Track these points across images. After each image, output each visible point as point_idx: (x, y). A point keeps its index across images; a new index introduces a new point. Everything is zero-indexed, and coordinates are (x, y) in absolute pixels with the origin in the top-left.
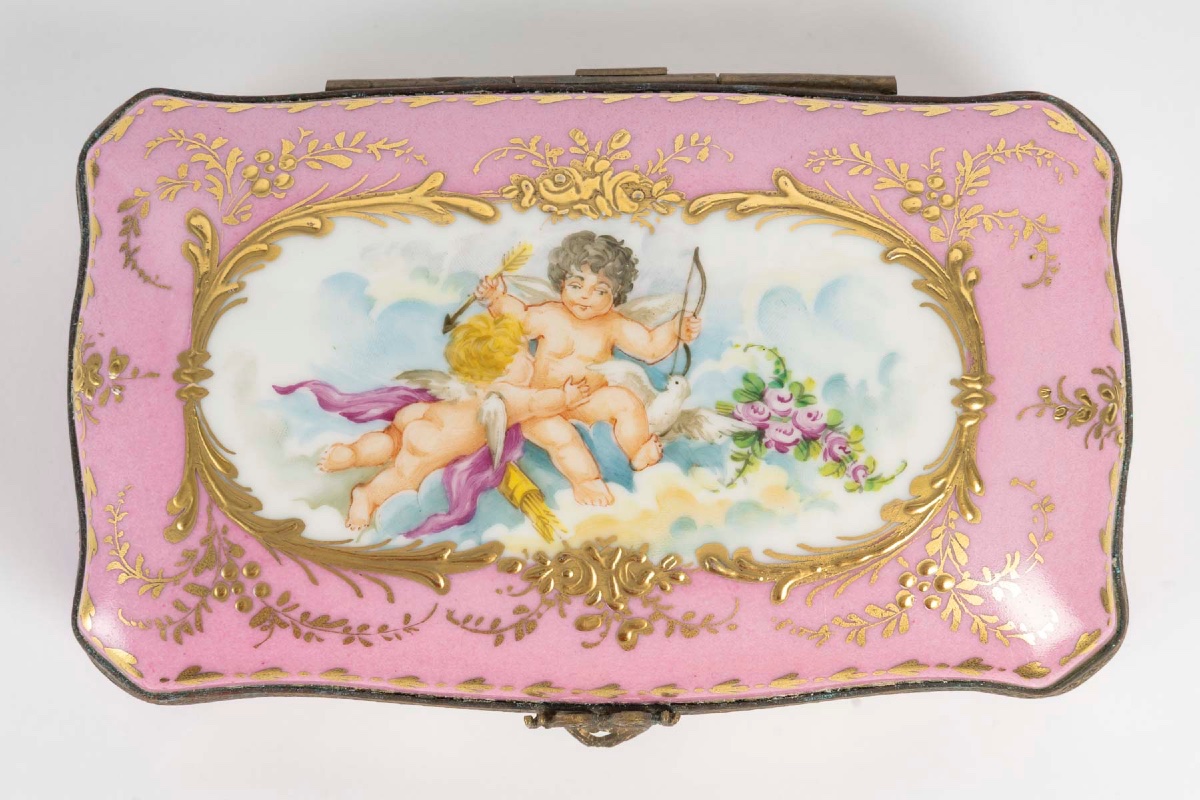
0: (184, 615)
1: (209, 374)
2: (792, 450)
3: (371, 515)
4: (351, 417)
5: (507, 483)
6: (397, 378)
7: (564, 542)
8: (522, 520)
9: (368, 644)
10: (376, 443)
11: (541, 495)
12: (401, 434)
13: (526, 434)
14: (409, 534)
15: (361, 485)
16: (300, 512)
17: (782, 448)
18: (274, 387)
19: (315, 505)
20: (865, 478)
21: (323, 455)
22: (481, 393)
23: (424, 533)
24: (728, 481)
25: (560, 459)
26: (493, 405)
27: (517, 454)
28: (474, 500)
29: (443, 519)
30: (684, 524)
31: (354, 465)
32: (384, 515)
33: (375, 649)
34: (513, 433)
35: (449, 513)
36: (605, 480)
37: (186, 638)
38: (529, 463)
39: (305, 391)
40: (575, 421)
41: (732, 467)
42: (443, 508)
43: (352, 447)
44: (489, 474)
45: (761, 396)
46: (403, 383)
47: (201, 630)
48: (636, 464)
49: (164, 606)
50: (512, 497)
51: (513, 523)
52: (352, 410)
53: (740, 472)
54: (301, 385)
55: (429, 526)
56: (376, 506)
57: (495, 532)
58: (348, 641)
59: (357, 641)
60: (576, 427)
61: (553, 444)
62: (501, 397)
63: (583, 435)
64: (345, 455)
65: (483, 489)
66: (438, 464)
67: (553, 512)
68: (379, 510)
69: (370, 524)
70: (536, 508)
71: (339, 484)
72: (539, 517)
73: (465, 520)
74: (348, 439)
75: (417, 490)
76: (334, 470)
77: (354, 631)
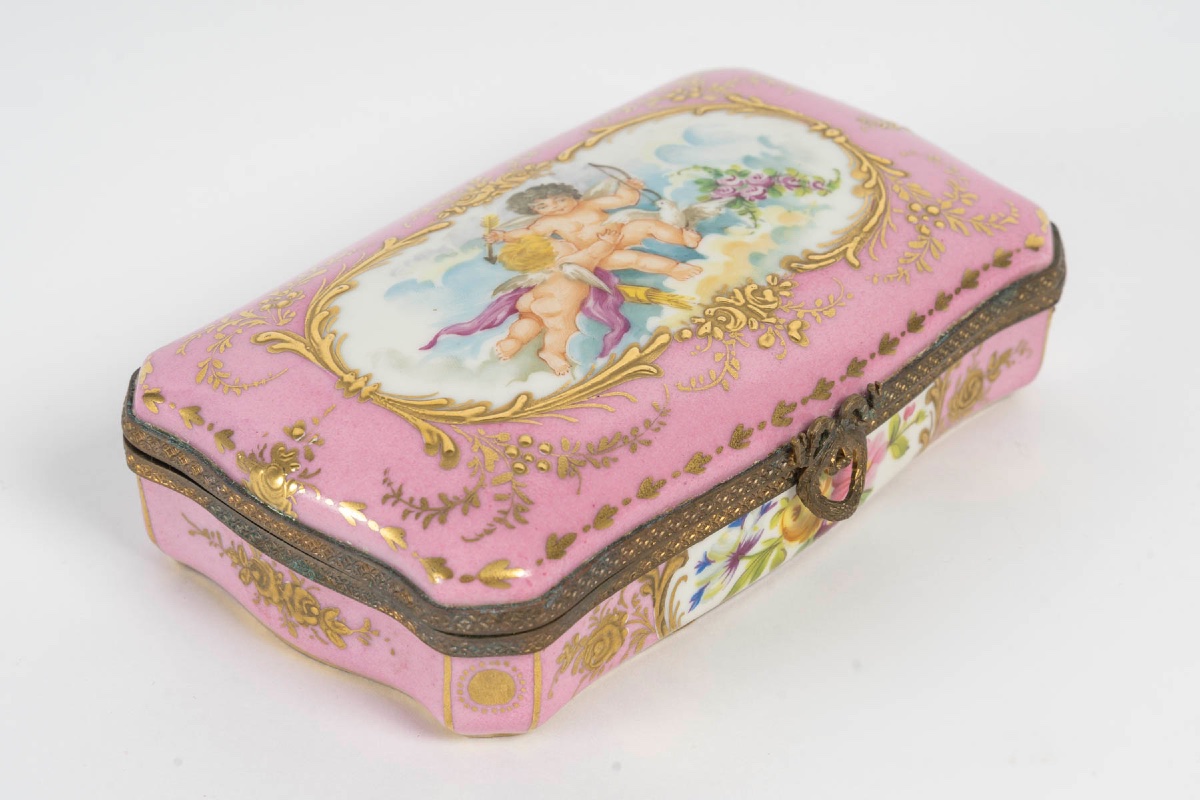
0: (509, 502)
1: (368, 377)
2: (768, 195)
3: (566, 360)
4: (490, 326)
5: (628, 296)
6: (494, 294)
7: (699, 304)
8: (662, 308)
9: (649, 443)
10: (525, 328)
11: (656, 290)
12: (532, 313)
13: (608, 269)
14: (602, 355)
15: (541, 349)
16: (520, 387)
17: (761, 197)
18: (421, 349)
19: (524, 378)
20: (823, 187)
21: (496, 353)
22: (556, 269)
23: (610, 349)
24: (753, 226)
25: (644, 267)
26: (569, 270)
27: (615, 280)
28: (619, 315)
29: (613, 335)
30: (756, 258)
31: (523, 344)
32: (574, 354)
33: (655, 444)
34: (598, 272)
35: (613, 330)
36: (684, 262)
37: (527, 516)
38: (629, 280)
39: (442, 338)
40: (629, 247)
41: (747, 218)
42: (606, 330)
43: (509, 337)
44: (611, 299)
45: (717, 184)
46: (500, 294)
47: (532, 503)
48: (691, 245)
49: (490, 506)
50: (640, 301)
51: (658, 312)
52: (486, 324)
53: (754, 218)
54: (437, 336)
55: (609, 344)
56: (563, 354)
57: (653, 323)
58: (633, 449)
59: (639, 445)
60: (633, 249)
61: (631, 264)
62: (569, 263)
63: (642, 250)
64: (511, 345)
65: (616, 308)
66: (574, 311)
67: (673, 293)
68: (568, 354)
69: (572, 365)
70: (661, 297)
71: (526, 358)
72: (669, 300)
73: (627, 327)
74: (504, 335)
75: (578, 330)
76: (514, 355)
77: (631, 438)
